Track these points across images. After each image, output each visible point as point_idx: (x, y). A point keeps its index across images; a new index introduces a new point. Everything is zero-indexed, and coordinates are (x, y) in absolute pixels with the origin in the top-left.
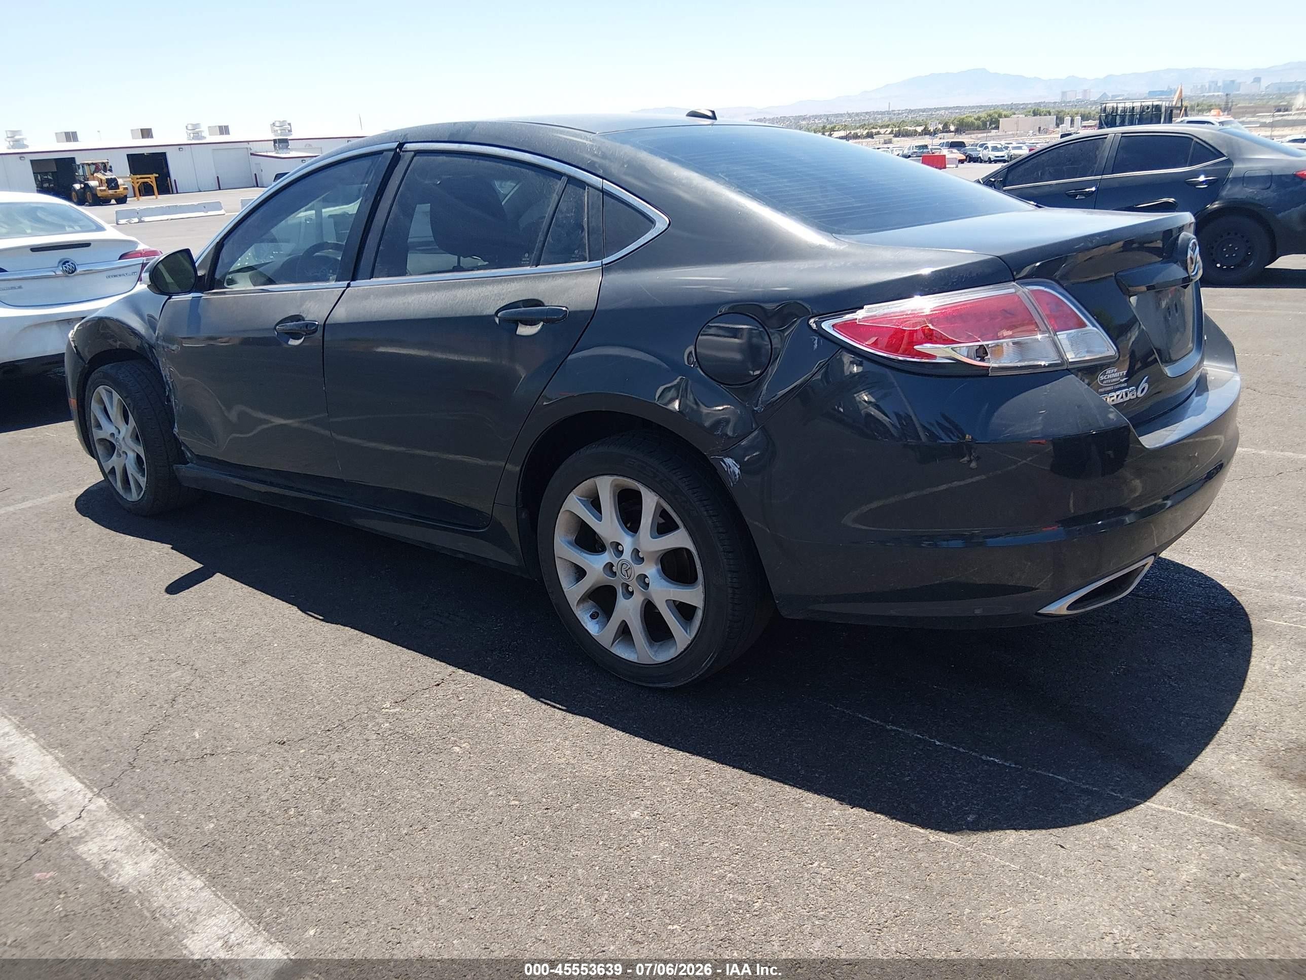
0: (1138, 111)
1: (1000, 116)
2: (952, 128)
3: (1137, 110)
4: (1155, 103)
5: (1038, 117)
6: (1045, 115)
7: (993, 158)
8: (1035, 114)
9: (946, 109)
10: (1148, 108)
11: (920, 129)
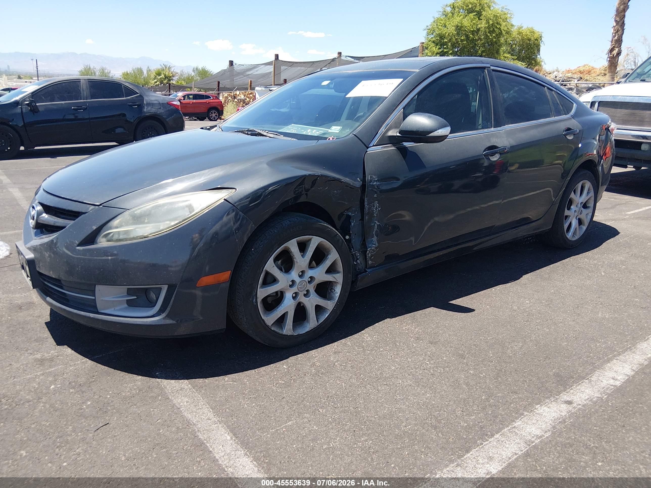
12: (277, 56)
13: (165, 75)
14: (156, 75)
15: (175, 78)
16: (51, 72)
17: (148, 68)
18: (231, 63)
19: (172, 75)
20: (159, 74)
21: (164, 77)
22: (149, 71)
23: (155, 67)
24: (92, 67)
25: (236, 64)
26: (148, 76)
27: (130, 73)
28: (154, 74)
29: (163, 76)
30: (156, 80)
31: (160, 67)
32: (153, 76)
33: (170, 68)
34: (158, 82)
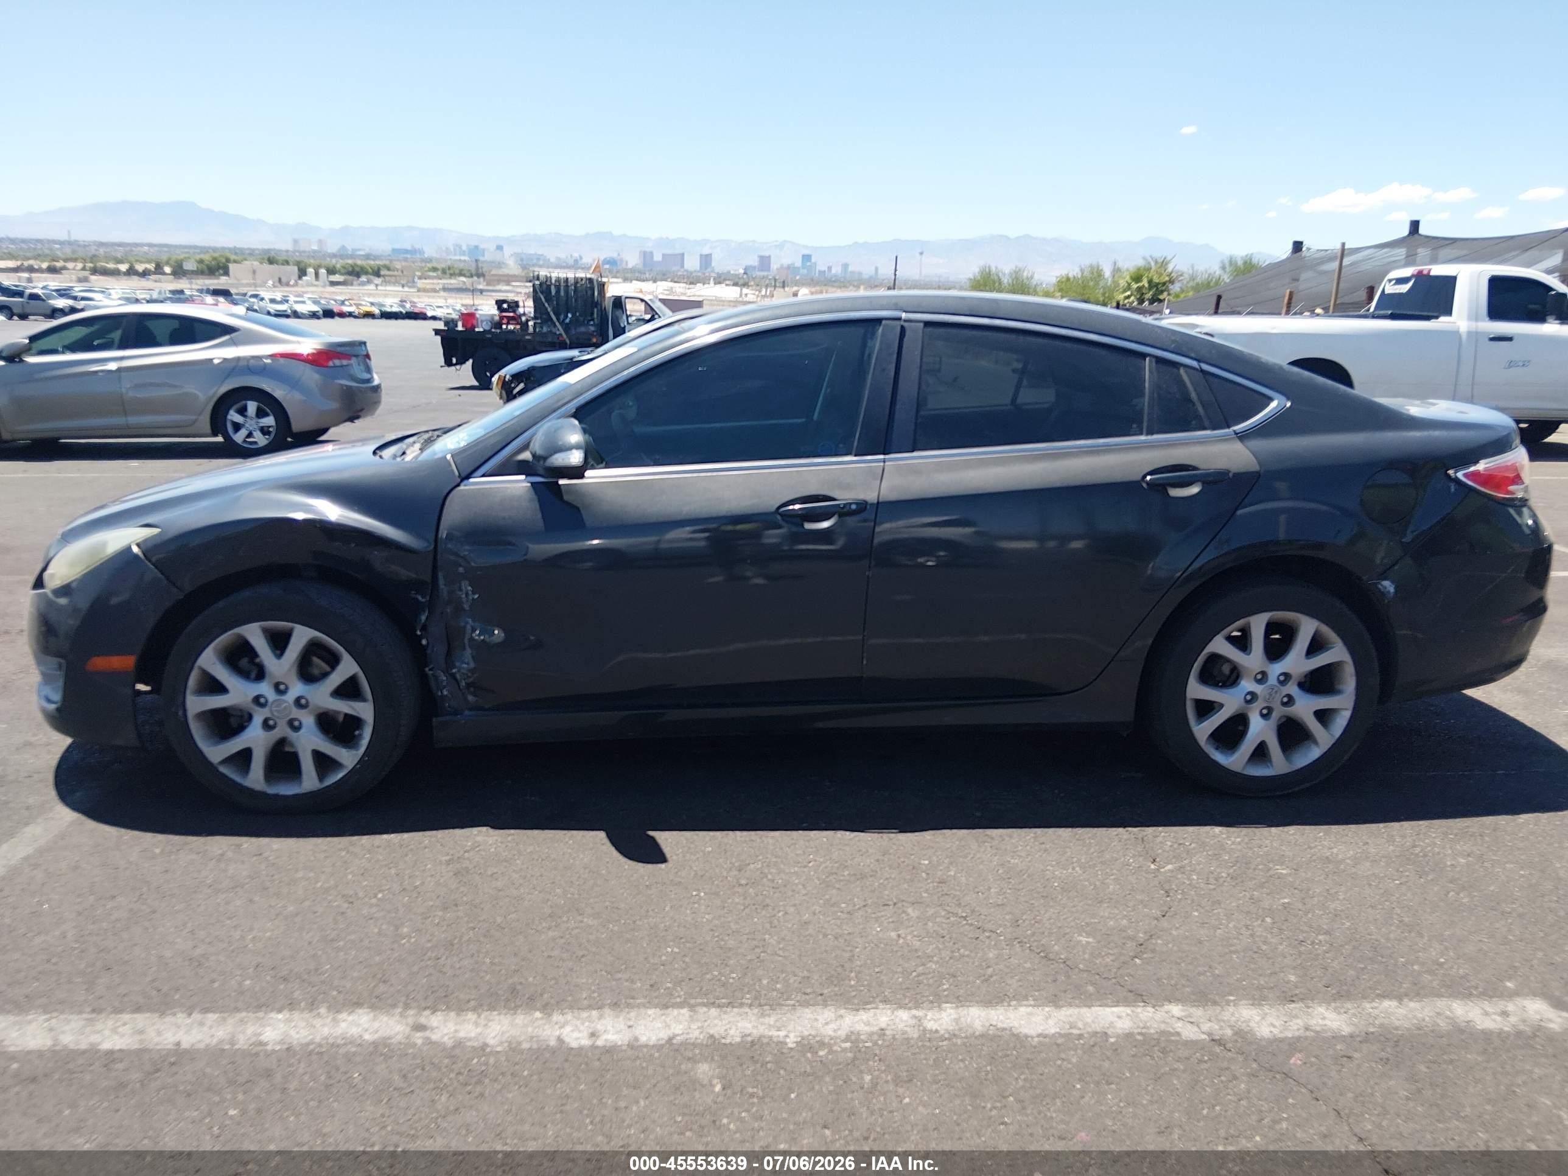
0: (573, 282)
1: (228, 260)
2: (167, 270)
3: (571, 281)
4: (589, 276)
5: (275, 267)
6: (283, 264)
7: (272, 311)
8: (271, 261)
9: (150, 245)
10: (582, 280)
11: (124, 267)
12: (1415, 225)
13: (1150, 282)
14: (1130, 281)
15: (1176, 288)
16: (952, 278)
17: (1115, 263)
18: (1298, 246)
19: (1167, 279)
20: (1137, 278)
21: (1146, 285)
22: (1116, 271)
23: (1131, 263)
24: (993, 269)
25: (1309, 249)
26: (1114, 282)
27: (1074, 277)
28: (1128, 278)
29: (1145, 283)
30: (1129, 293)
31: (1141, 263)
32: (1122, 283)
33: (1167, 264)
34: (1132, 298)
